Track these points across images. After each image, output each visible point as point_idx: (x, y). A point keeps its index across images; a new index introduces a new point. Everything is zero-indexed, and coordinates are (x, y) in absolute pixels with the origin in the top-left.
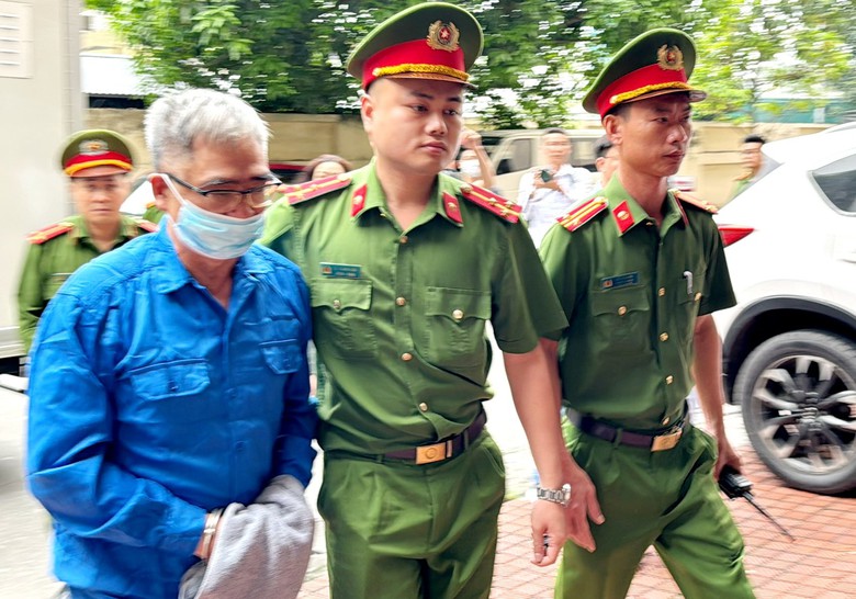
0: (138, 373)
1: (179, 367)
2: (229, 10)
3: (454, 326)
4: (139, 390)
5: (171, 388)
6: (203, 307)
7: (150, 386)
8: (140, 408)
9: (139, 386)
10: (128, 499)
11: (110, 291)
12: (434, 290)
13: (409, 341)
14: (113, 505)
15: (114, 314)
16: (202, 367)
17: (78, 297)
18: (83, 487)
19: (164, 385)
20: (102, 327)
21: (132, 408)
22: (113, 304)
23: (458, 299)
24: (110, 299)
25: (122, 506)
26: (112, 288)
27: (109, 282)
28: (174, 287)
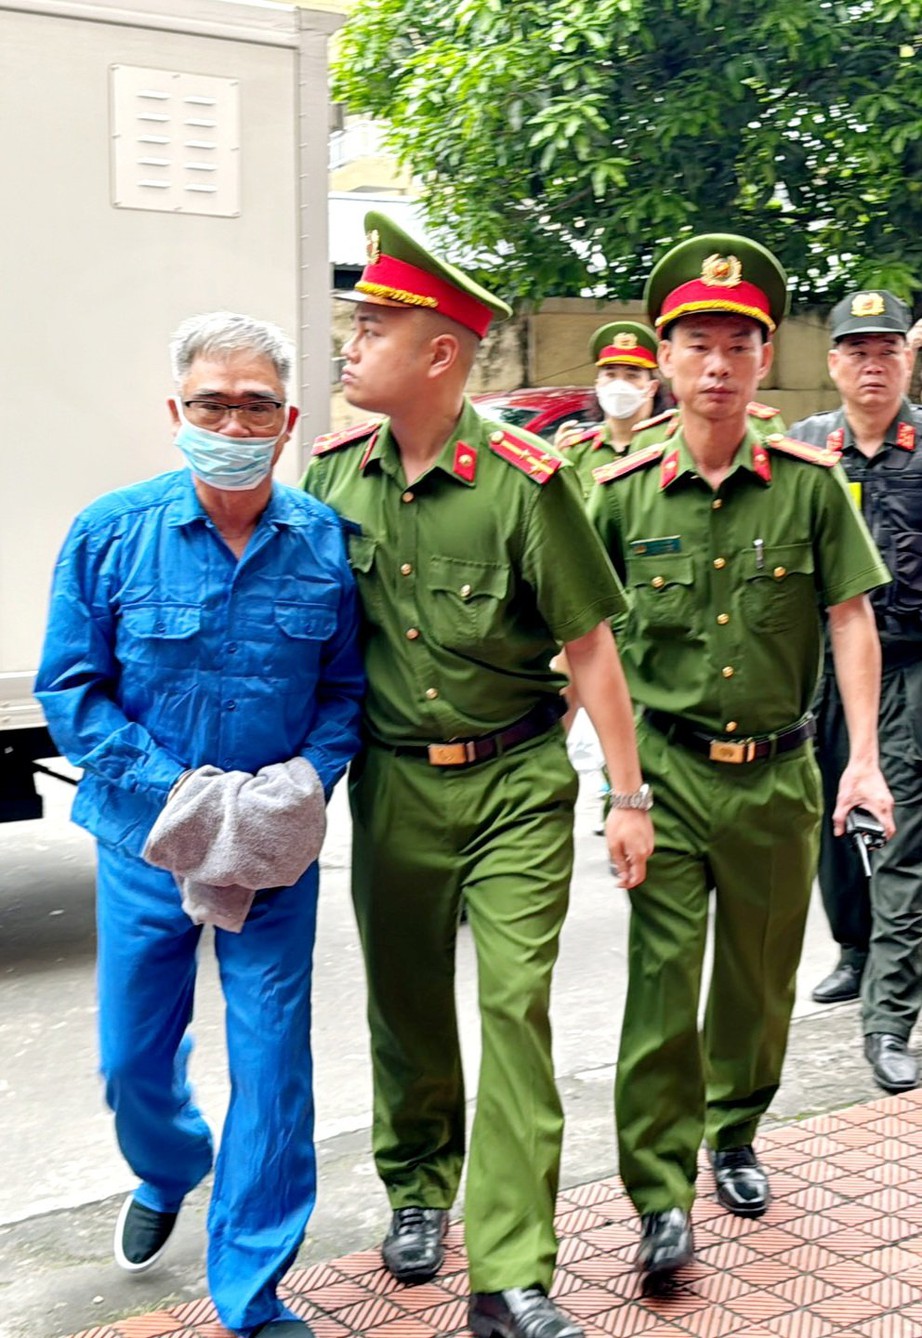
0: (129, 608)
1: (170, 609)
2: (589, 104)
3: (460, 604)
4: (128, 626)
5: (159, 626)
6: (212, 549)
7: (137, 622)
8: (132, 646)
9: (129, 621)
10: (107, 736)
11: (115, 521)
12: (439, 560)
13: (414, 616)
14: (92, 739)
15: (116, 544)
16: (197, 612)
17: (86, 523)
18: (65, 716)
19: (150, 625)
20: (102, 556)
21: (126, 646)
22: (116, 534)
23: (467, 572)
24: (114, 529)
25: (101, 742)
26: (119, 517)
27: (119, 511)
28: (184, 522)
